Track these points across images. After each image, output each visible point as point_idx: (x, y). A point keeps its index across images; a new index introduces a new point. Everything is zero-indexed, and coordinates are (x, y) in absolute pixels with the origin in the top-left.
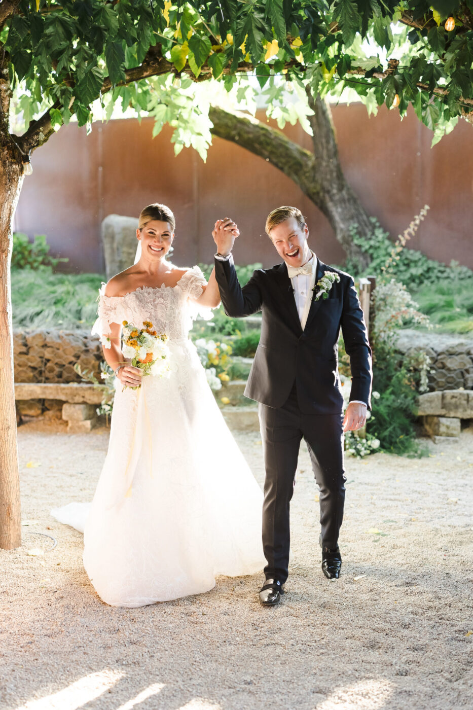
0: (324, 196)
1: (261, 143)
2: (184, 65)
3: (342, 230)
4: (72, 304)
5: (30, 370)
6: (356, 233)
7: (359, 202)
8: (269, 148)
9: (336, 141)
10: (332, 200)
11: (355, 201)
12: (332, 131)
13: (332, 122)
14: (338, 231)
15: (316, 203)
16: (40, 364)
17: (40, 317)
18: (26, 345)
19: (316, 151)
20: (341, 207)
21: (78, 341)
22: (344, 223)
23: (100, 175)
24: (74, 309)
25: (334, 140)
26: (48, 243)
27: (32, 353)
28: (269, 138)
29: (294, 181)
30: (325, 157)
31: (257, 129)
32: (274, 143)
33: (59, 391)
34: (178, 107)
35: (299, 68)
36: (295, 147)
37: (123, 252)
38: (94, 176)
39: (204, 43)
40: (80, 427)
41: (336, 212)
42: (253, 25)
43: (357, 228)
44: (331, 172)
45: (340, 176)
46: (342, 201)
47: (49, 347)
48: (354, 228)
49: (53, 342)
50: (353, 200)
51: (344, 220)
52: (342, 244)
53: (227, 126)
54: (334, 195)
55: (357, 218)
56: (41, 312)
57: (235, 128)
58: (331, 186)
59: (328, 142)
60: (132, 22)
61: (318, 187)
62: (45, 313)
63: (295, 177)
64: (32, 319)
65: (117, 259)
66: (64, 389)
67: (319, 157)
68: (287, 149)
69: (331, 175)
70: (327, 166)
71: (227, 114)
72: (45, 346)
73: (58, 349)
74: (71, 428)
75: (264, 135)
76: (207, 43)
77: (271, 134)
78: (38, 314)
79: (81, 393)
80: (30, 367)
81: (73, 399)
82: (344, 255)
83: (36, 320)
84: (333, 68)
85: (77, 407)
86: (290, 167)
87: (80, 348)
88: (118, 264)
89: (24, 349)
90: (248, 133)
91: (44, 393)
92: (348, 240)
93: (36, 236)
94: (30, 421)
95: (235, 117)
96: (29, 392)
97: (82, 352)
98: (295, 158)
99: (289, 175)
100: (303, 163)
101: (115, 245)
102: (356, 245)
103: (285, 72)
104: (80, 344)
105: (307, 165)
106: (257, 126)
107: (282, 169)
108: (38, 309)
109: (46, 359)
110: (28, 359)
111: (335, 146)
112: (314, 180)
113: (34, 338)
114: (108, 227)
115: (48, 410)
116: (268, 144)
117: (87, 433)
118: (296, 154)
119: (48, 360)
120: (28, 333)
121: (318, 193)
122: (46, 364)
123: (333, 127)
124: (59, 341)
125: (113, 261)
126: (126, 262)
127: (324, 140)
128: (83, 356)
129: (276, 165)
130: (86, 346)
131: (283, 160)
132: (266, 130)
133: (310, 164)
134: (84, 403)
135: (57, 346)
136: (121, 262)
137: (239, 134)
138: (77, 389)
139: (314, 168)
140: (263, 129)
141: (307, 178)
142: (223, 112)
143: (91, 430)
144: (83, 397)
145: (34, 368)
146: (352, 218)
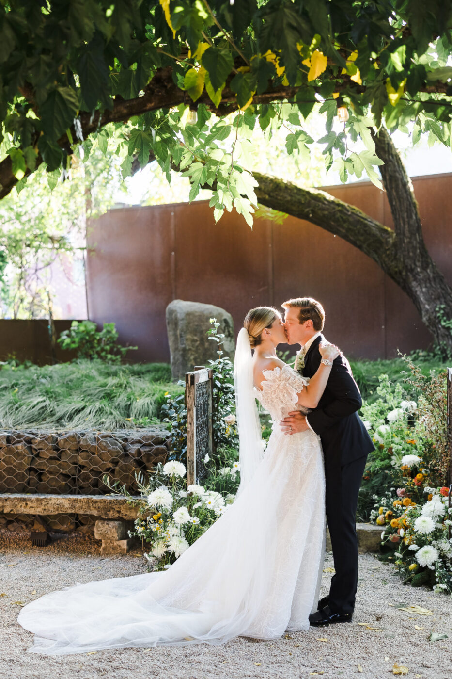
0: (407, 275)
1: (337, 221)
2: (201, 93)
3: (427, 311)
4: (121, 399)
5: (62, 477)
6: (443, 315)
7: (445, 280)
8: (345, 225)
9: (419, 216)
10: (415, 279)
11: (441, 281)
12: (414, 204)
13: (414, 196)
14: (424, 313)
15: (398, 283)
16: (73, 472)
17: (80, 415)
18: (57, 449)
19: (397, 227)
20: (426, 287)
21: (116, 445)
22: (429, 305)
23: (173, 260)
24: (123, 404)
25: (416, 214)
26: (117, 331)
27: (64, 459)
28: (346, 214)
29: (374, 259)
30: (407, 234)
31: (332, 205)
32: (351, 219)
33: (91, 505)
34: (216, 163)
35: (355, 88)
36: (374, 223)
37: (187, 339)
38: (166, 261)
39: (224, 59)
40: (114, 548)
41: (421, 292)
42: (285, 22)
43: (443, 309)
44: (415, 248)
45: (424, 254)
46: (427, 280)
47: (83, 451)
48: (440, 309)
49: (88, 445)
50: (439, 278)
51: (429, 301)
52: (428, 327)
53: (300, 202)
54: (418, 273)
55: (445, 298)
56: (83, 409)
57: (308, 205)
58: (415, 264)
59: (410, 217)
60: (102, 13)
61: (401, 266)
62: (87, 411)
63: (375, 256)
64: (71, 418)
65: (181, 346)
66: (96, 502)
67: (400, 233)
68: (366, 225)
69: (414, 253)
70: (410, 242)
71: (300, 190)
72: (79, 450)
73: (94, 454)
74: (104, 549)
75: (340, 211)
76: (227, 59)
77: (348, 211)
78: (78, 411)
79: (116, 507)
80: (62, 474)
81: (106, 514)
82: (431, 339)
83: (76, 418)
84: (402, 84)
85: (112, 524)
86: (369, 246)
87: (118, 452)
88: (181, 352)
89: (55, 454)
90: (323, 209)
91: (73, 507)
92: (434, 322)
93: (105, 324)
94: (60, 539)
95: (308, 193)
96: (56, 506)
97: (121, 457)
98: (374, 235)
99: (368, 254)
100: (384, 240)
101: (178, 332)
102: (443, 327)
103: (336, 95)
104: (118, 447)
105: (387, 242)
106: (333, 202)
107: (360, 247)
108: (79, 405)
109: (80, 465)
110: (60, 465)
111: (418, 221)
112: (396, 259)
113: (66, 440)
114: (172, 312)
115: (83, 524)
116: (345, 221)
117: (123, 555)
118: (375, 231)
119: (82, 467)
120: (60, 435)
121: (400, 272)
122: (80, 471)
123: (415, 201)
124: (95, 444)
125: (176, 349)
126: (190, 349)
127: (405, 215)
128: (122, 462)
129: (354, 243)
130: (125, 450)
131: (362, 238)
132: (342, 206)
133: (391, 240)
134: (119, 519)
135: (92, 450)
136: (184, 350)
137: (313, 212)
138: (111, 502)
139: (395, 245)
140: (339, 205)
141: (388, 256)
142: (296, 187)
143: (128, 551)
144: (119, 512)
145: (66, 476)
146: (438, 298)
